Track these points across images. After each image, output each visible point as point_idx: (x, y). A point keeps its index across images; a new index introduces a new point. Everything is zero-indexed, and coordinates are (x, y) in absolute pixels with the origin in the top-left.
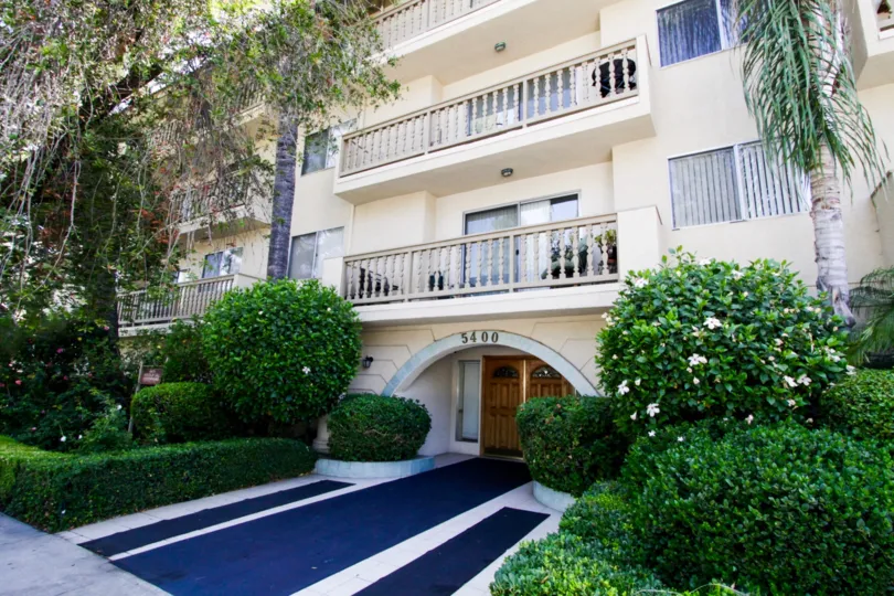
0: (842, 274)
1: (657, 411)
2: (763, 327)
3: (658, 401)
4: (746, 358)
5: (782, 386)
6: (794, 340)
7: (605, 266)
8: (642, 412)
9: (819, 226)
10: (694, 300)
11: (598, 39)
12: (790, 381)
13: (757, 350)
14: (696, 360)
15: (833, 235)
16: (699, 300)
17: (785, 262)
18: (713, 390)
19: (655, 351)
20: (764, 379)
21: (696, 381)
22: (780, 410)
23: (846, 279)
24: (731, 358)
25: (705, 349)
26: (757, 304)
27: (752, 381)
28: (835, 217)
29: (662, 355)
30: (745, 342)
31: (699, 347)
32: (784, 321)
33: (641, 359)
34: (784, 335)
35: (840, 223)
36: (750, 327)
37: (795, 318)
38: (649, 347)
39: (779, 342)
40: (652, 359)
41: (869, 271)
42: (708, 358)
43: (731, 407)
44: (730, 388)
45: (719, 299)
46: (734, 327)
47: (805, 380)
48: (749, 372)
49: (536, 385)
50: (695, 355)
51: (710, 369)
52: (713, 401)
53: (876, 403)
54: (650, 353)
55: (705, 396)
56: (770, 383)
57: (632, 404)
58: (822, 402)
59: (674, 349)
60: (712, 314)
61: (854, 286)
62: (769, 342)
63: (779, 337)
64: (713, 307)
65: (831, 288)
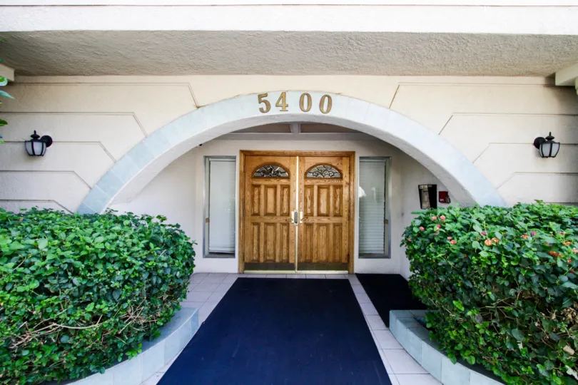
49: (311, 187)
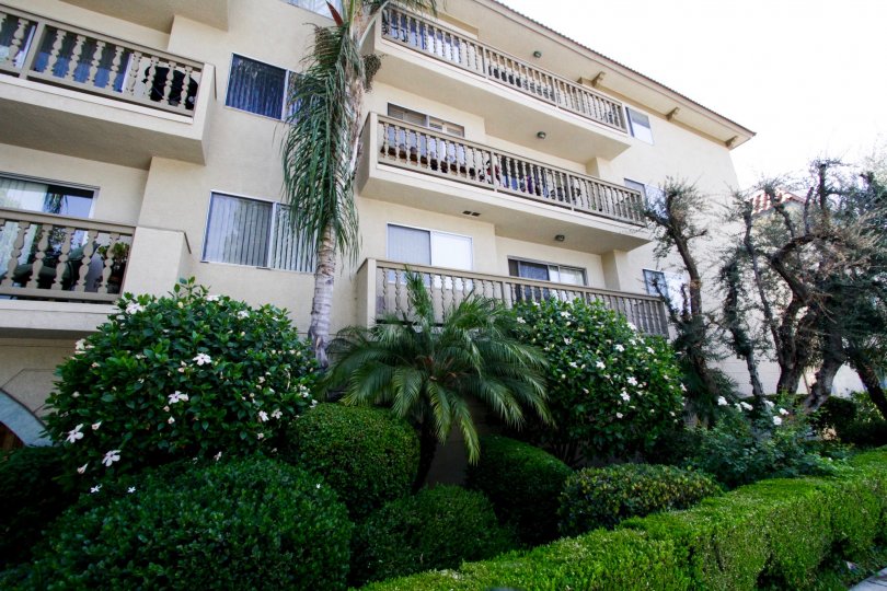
0: (326, 326)
1: (117, 458)
2: (252, 366)
3: (122, 446)
4: (229, 395)
5: (256, 420)
6: (276, 378)
7: (105, 282)
8: (97, 462)
9: (318, 286)
10: (191, 334)
11: (167, 41)
12: (264, 416)
13: (241, 387)
14: (177, 397)
15: (326, 295)
16: (195, 335)
17: (285, 310)
18: (190, 429)
19: (128, 388)
20: (241, 415)
21: (172, 420)
22: (251, 443)
23: (328, 330)
24: (213, 395)
25: (189, 386)
26: (252, 344)
27: (231, 418)
28: (329, 282)
29: (138, 392)
30: (231, 379)
31: (183, 383)
32: (270, 361)
33: (107, 398)
34: (268, 373)
35: (332, 287)
36: (240, 365)
37: (281, 359)
38: (121, 383)
39: (262, 379)
40: (123, 397)
41: (344, 326)
42: (190, 396)
43: (204, 445)
44: (206, 426)
45: (218, 335)
46: (225, 364)
47: (277, 414)
48: (229, 408)
50: (177, 393)
51: (189, 407)
52: (187, 440)
53: (320, 430)
54: (122, 390)
55: (180, 435)
56: (246, 419)
57: (85, 453)
58: (287, 432)
59: (155, 385)
60: (207, 350)
61: (333, 338)
62: (254, 379)
63: (264, 375)
64: (210, 344)
65: (317, 336)
